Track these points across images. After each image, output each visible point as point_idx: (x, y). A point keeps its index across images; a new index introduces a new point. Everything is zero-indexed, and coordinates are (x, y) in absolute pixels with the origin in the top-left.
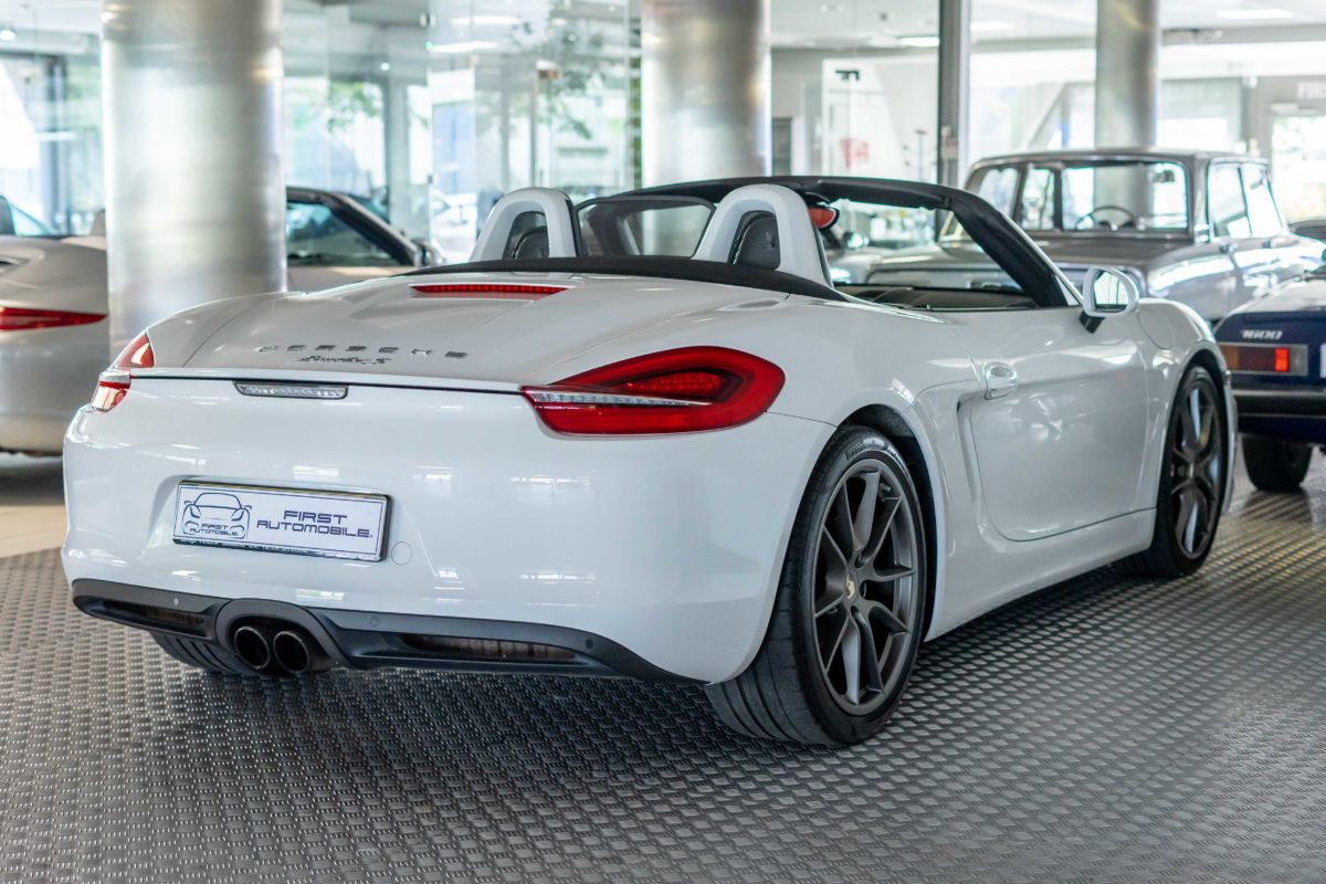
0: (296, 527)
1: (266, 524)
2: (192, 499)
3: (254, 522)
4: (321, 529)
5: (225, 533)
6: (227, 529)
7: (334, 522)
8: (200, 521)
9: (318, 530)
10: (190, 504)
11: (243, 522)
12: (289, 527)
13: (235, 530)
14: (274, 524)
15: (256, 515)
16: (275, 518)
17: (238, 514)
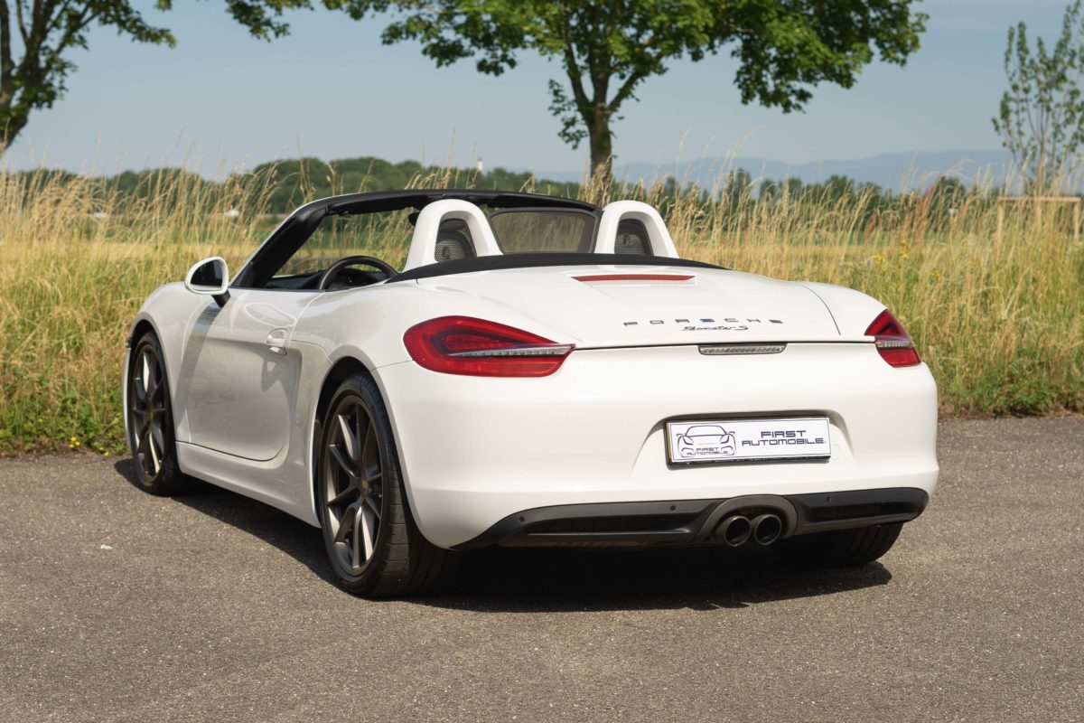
0: (772, 442)
1: (749, 443)
2: (684, 432)
3: (739, 443)
4: (790, 442)
5: (717, 453)
6: (719, 450)
7: (798, 436)
8: (694, 447)
9: (788, 442)
10: (680, 436)
11: (731, 443)
12: (767, 443)
13: (725, 450)
14: (755, 442)
15: (739, 439)
16: (756, 438)
17: (725, 438)
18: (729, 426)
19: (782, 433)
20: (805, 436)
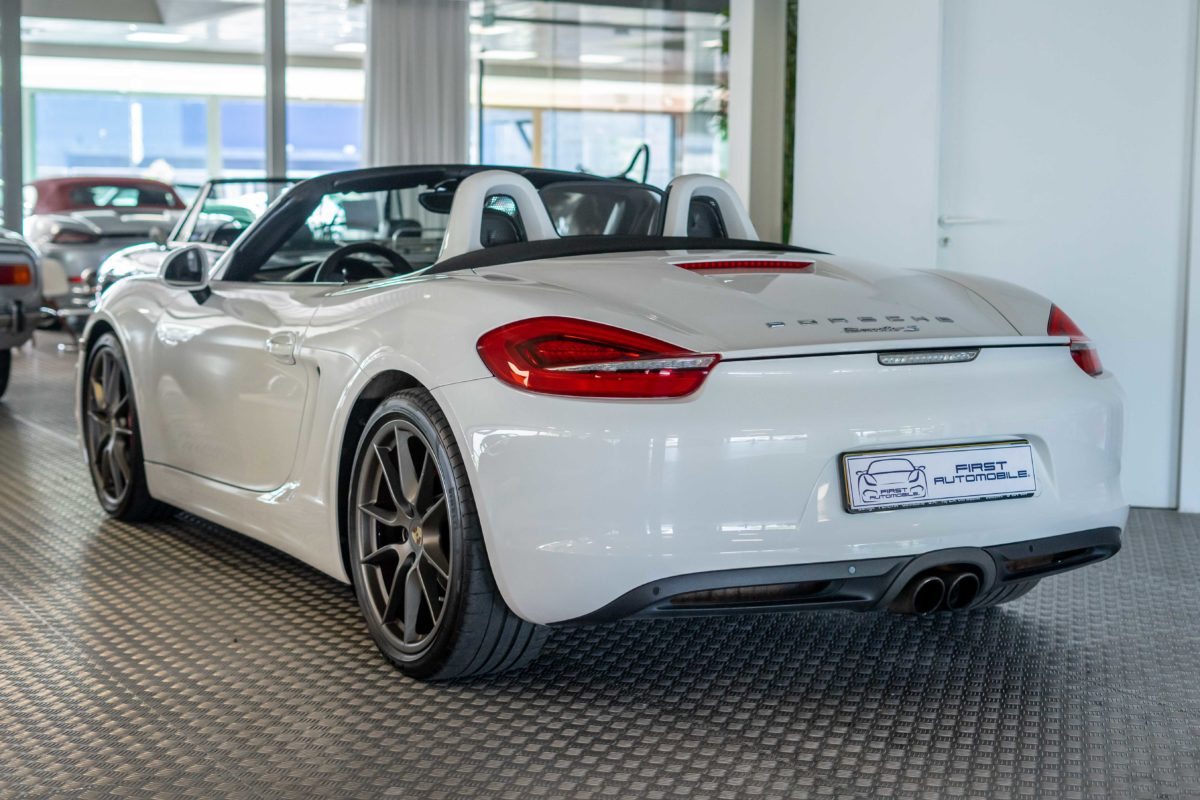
0: (969, 478)
1: (942, 480)
3: (931, 481)
4: (990, 477)
5: (905, 495)
6: (907, 491)
8: (878, 488)
10: (861, 474)
12: (963, 479)
13: (914, 491)
14: (949, 479)
15: (931, 475)
20: (1006, 469)
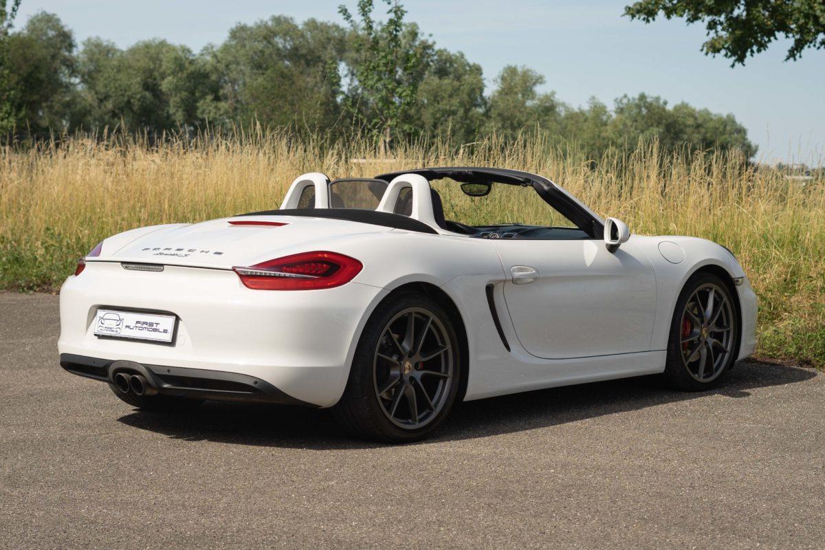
2: (102, 315)
7: (155, 327)
9: (148, 330)
11: (120, 326)
16: (132, 324)
17: (118, 323)
18: (122, 315)
19: (146, 323)
